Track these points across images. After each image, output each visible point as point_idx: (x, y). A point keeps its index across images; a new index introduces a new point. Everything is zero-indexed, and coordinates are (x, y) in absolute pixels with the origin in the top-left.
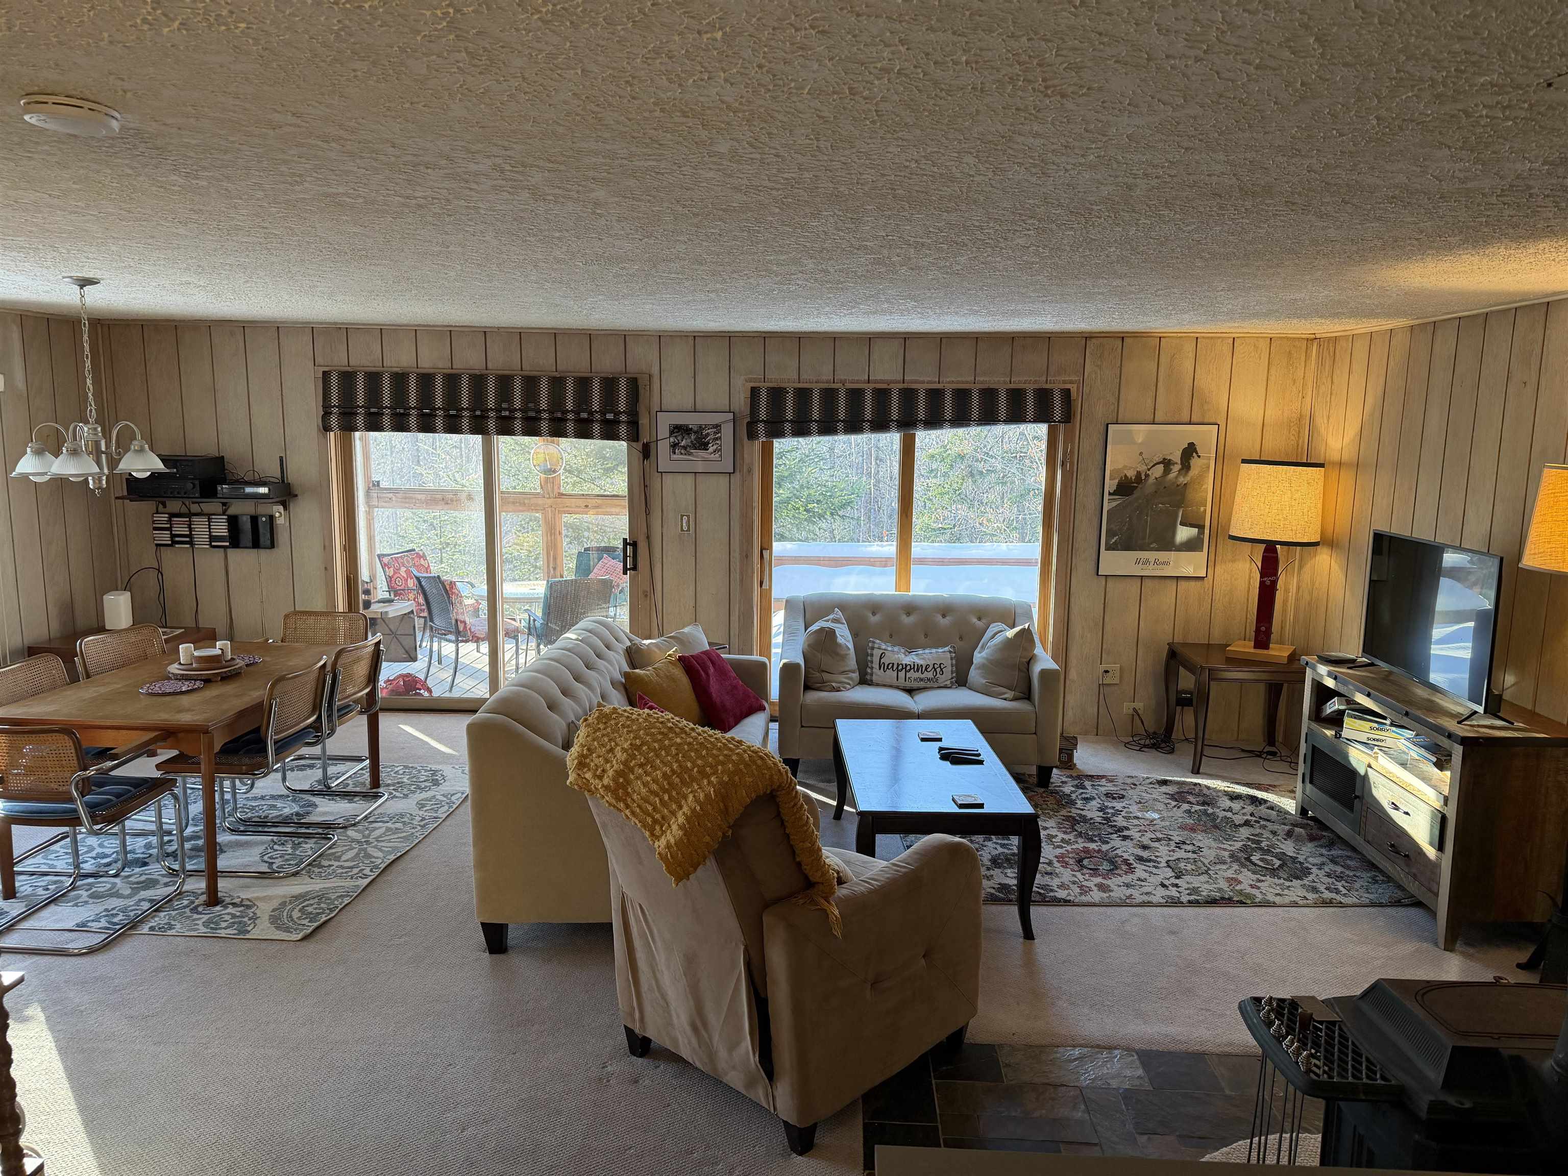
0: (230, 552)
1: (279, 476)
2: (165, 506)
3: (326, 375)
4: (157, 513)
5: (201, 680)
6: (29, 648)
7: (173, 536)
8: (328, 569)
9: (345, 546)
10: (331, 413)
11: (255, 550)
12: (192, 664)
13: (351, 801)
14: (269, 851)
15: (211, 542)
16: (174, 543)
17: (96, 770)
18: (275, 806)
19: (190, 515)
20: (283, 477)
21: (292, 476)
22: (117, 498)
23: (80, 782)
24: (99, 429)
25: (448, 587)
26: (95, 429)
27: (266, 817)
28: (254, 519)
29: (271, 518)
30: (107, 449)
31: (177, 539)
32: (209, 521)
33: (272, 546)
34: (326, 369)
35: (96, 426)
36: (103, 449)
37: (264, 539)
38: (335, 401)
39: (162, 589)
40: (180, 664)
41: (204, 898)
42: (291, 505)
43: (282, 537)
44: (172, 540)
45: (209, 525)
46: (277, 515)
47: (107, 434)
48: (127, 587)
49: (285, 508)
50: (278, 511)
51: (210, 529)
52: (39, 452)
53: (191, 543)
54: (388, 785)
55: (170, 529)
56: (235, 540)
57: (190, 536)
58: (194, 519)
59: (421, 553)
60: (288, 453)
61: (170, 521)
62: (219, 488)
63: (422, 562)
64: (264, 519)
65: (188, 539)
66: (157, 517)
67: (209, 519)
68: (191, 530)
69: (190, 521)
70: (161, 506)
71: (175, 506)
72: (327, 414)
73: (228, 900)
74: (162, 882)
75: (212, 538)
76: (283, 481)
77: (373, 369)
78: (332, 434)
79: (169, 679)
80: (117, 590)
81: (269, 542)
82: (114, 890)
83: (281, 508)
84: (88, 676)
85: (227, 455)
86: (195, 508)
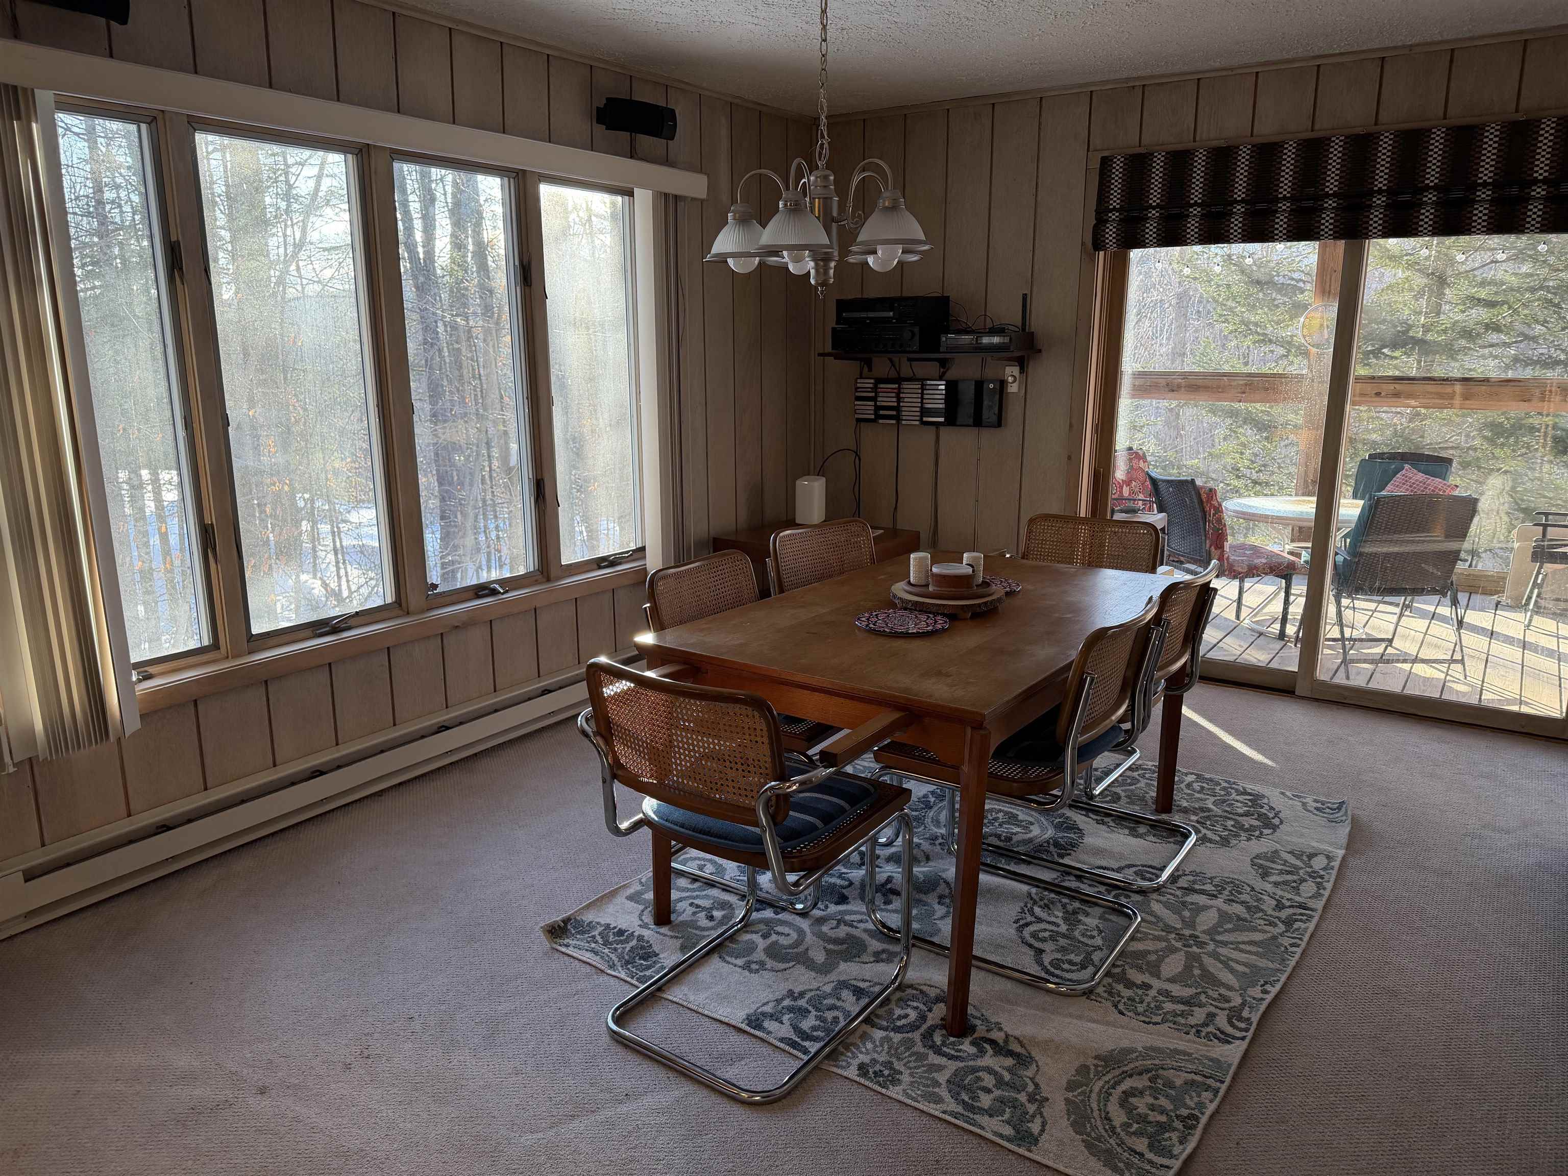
0: (945, 432)
1: (1020, 324)
2: (870, 370)
3: (1106, 162)
4: (861, 378)
5: (944, 615)
6: (715, 539)
7: (878, 408)
8: (1073, 459)
9: (1097, 425)
10: (1107, 221)
11: (975, 430)
12: (927, 586)
13: (1134, 833)
14: (1030, 919)
15: (922, 416)
16: (878, 417)
17: (802, 783)
18: (1015, 816)
19: (899, 380)
20: (1024, 324)
21: (1036, 324)
22: (820, 355)
23: (774, 798)
24: (832, 178)
25: (1204, 496)
26: (826, 177)
27: (1008, 839)
28: (979, 385)
29: (1003, 383)
30: (839, 214)
31: (882, 412)
32: (923, 388)
33: (999, 424)
34: (1106, 154)
35: (828, 172)
36: (835, 214)
37: (989, 414)
38: (1115, 201)
39: (858, 476)
40: (909, 583)
41: (940, 1011)
42: (1031, 363)
43: (1013, 412)
44: (876, 414)
45: (922, 394)
46: (1010, 379)
47: (842, 189)
48: (820, 472)
49: (1022, 371)
50: (1011, 372)
51: (922, 398)
52: (743, 221)
53: (898, 418)
54: (1185, 811)
55: (874, 399)
56: (951, 416)
57: (897, 409)
58: (905, 385)
59: (1140, 453)
60: (1035, 289)
61: (875, 389)
62: (944, 339)
63: (1142, 464)
64: (991, 386)
65: (894, 413)
66: (862, 383)
67: (923, 385)
68: (899, 402)
69: (899, 388)
70: (866, 369)
71: (882, 367)
72: (1101, 222)
73: (981, 1030)
74: (870, 950)
75: (924, 412)
76: (1024, 329)
77: (1179, 147)
78: (1102, 253)
79: (893, 605)
80: (809, 474)
81: (994, 419)
82: (801, 949)
83: (1016, 370)
84: (782, 591)
85: (952, 295)
86: (906, 371)
